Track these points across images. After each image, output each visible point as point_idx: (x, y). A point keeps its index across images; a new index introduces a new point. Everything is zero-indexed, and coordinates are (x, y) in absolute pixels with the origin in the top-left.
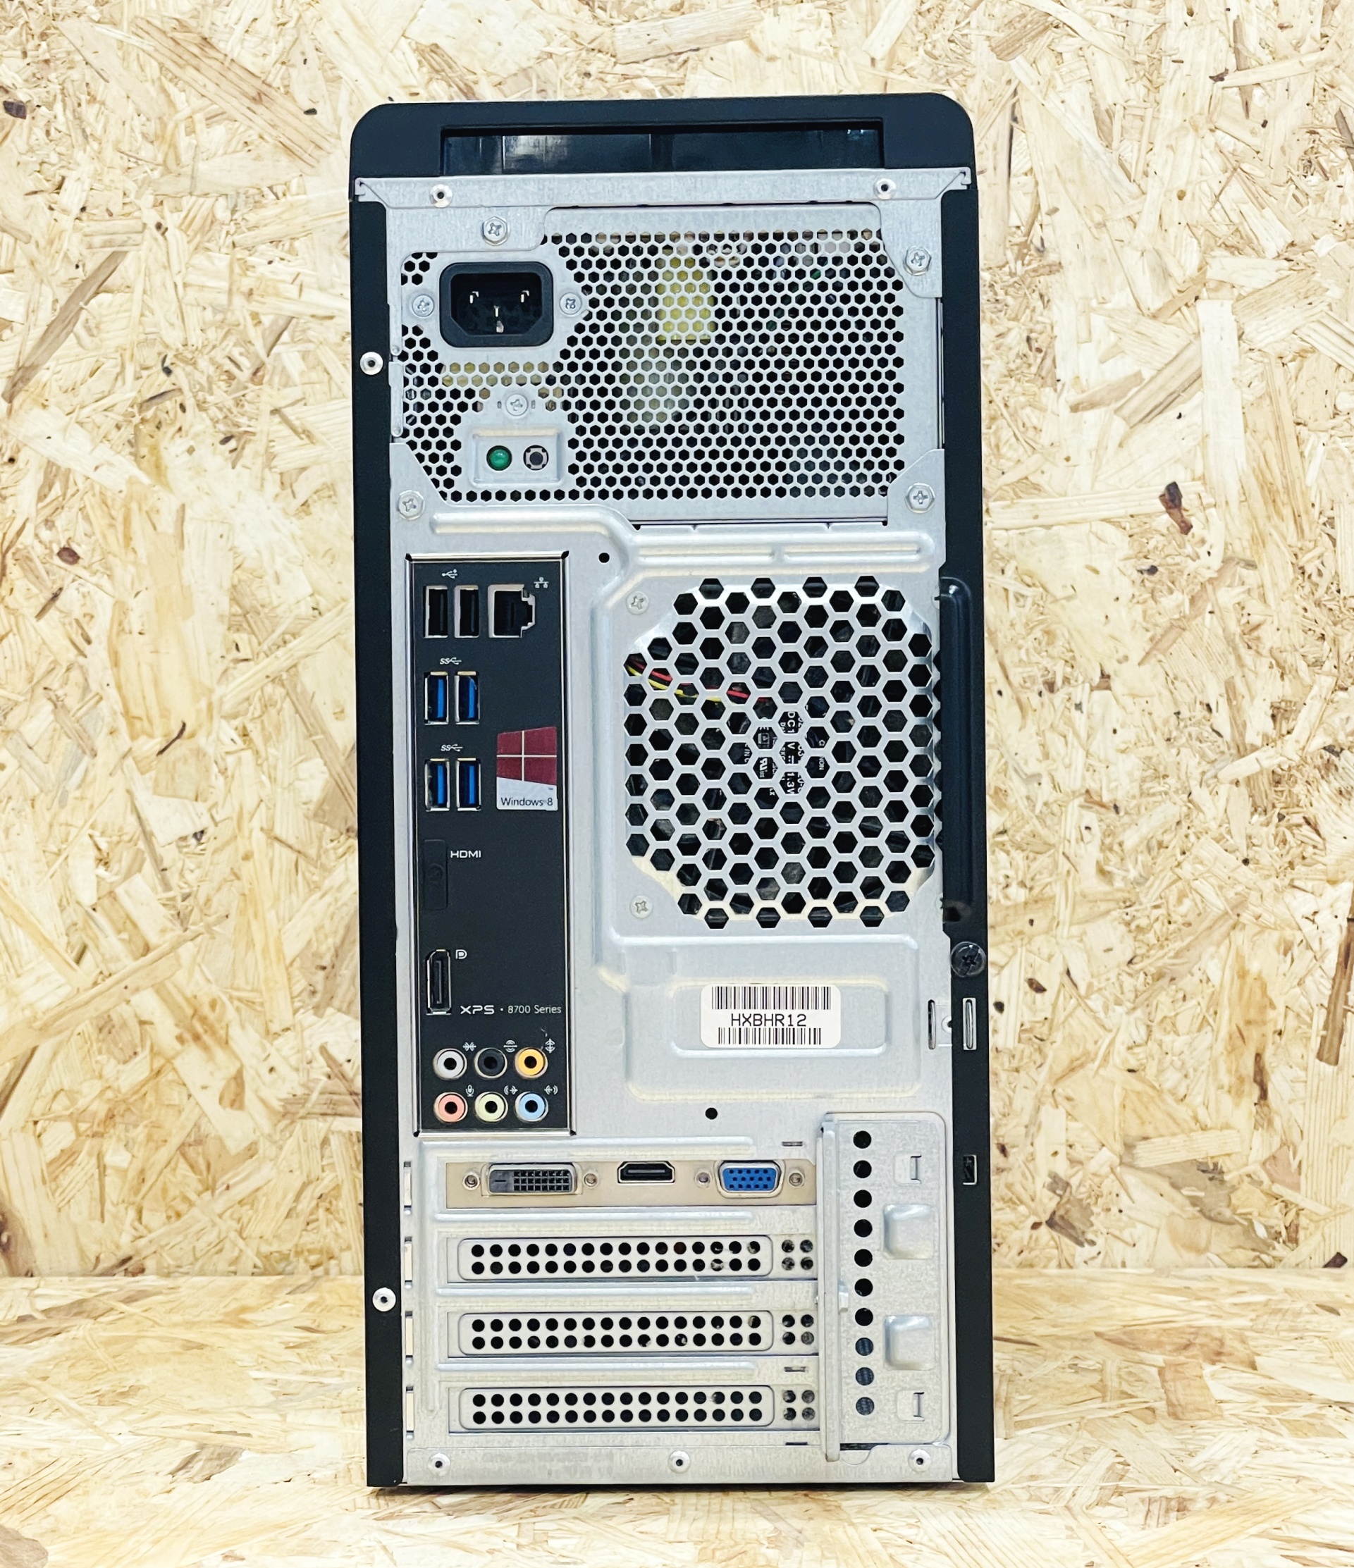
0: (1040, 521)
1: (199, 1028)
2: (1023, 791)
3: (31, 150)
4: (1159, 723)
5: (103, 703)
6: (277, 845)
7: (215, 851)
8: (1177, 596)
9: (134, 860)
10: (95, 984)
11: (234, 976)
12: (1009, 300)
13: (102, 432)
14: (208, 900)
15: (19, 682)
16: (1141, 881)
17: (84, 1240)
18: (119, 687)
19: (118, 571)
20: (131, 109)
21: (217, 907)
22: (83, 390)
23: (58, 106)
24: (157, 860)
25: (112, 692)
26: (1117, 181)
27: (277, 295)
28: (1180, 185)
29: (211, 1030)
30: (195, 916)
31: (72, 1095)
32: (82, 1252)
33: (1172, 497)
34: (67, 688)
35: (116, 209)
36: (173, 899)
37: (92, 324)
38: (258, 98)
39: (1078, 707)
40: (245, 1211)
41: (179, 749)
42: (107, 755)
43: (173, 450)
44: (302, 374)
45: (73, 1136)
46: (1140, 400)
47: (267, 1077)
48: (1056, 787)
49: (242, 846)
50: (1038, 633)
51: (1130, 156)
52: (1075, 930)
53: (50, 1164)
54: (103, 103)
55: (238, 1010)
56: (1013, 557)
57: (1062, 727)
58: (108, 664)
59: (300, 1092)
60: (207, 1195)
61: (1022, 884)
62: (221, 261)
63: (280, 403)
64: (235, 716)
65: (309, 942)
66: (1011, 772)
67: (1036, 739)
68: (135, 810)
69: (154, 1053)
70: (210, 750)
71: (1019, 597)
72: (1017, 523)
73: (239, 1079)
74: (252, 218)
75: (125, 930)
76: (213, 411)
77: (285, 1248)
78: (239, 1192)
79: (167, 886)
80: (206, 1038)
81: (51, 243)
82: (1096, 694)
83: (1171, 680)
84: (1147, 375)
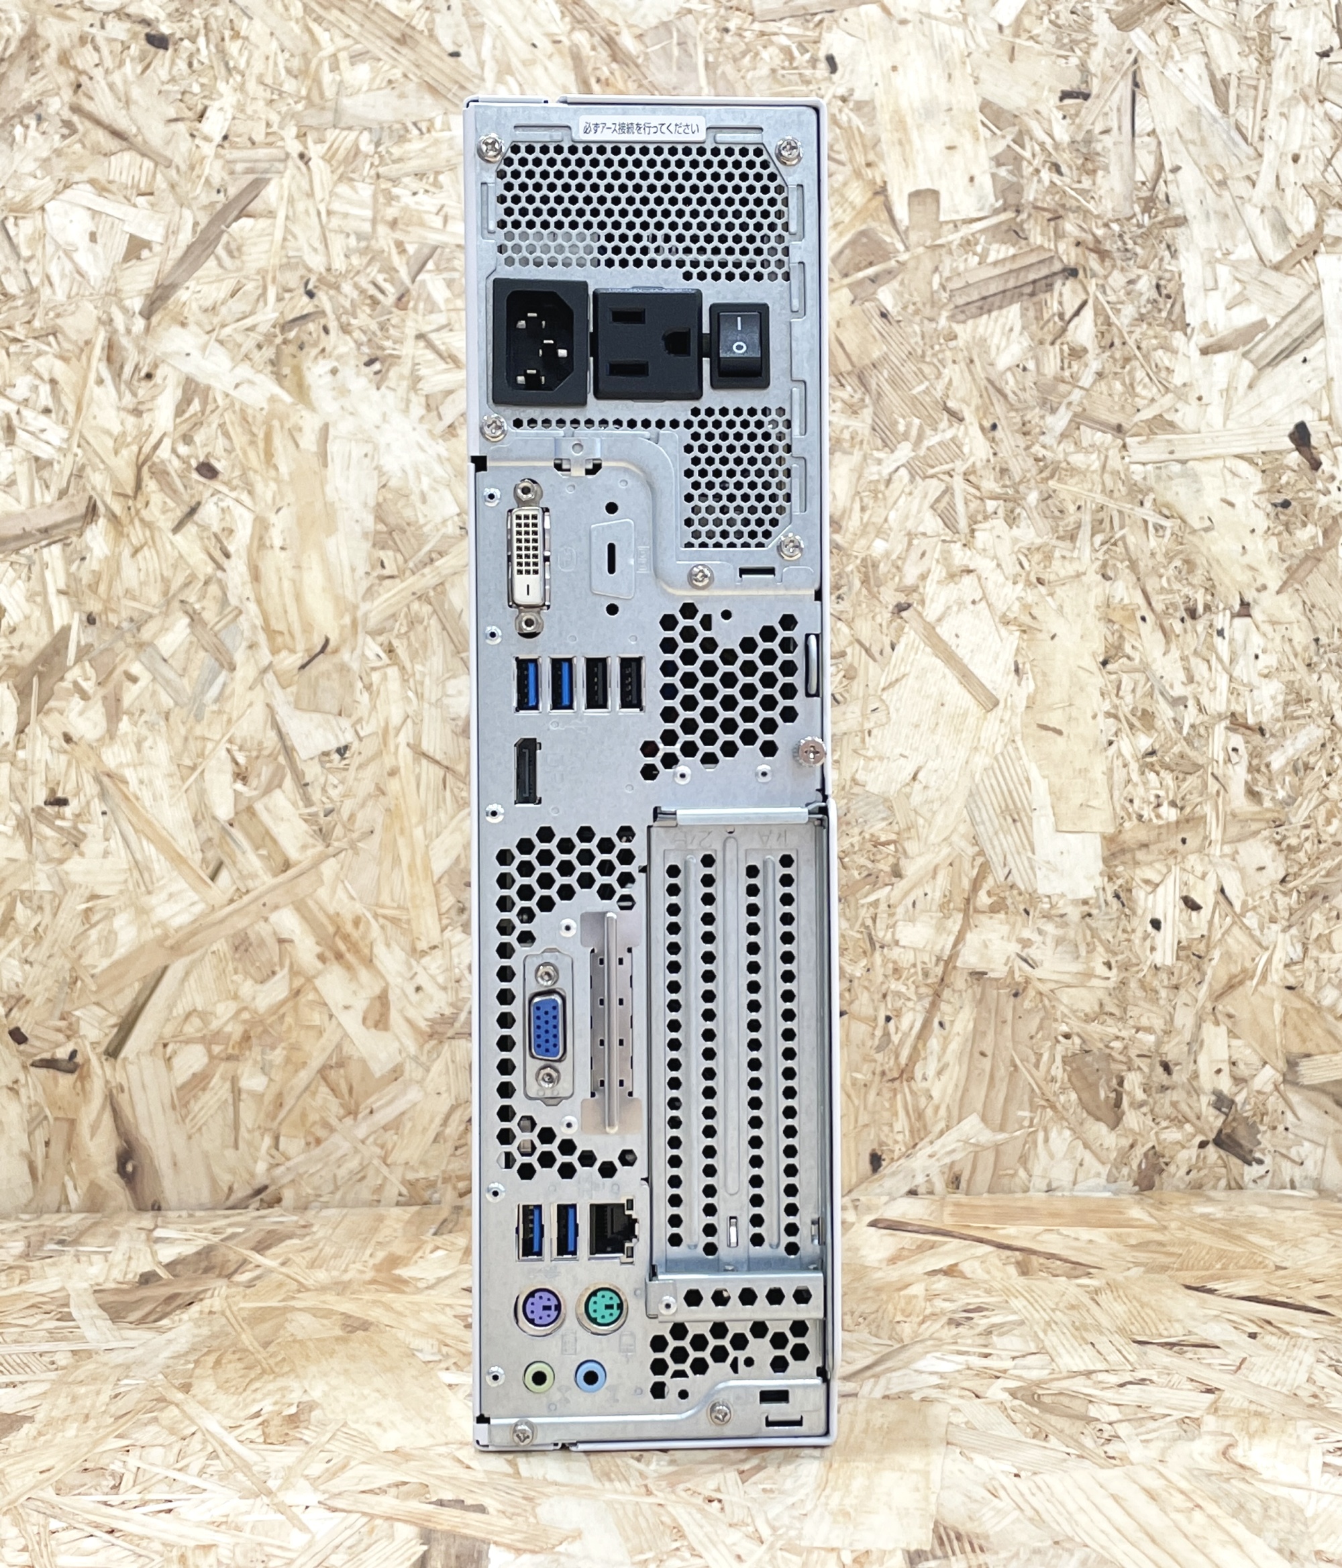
0: (1176, 456)
1: (342, 947)
2: (1171, 714)
3: (173, 80)
4: (1299, 649)
5: (242, 618)
6: (424, 762)
7: (361, 767)
8: (1311, 530)
9: (274, 775)
10: (232, 901)
11: (379, 893)
12: (1138, 250)
13: (244, 350)
14: (352, 817)
15: (154, 595)
16: (1290, 801)
17: (216, 1170)
18: (259, 602)
19: (259, 487)
20: (274, 45)
21: (361, 824)
22: (224, 310)
23: (201, 41)
24: (298, 776)
25: (252, 607)
26: (1235, 144)
27: (422, 224)
28: (1294, 148)
29: (354, 948)
30: (339, 831)
31: (204, 1016)
32: (213, 1181)
33: (1301, 435)
34: (205, 603)
35: (259, 137)
36: (315, 815)
37: (233, 246)
38: (403, 40)
39: (1220, 633)
40: (390, 1137)
41: (322, 664)
42: (246, 671)
43: (316, 372)
44: (447, 300)
45: (206, 1060)
46: (1266, 345)
47: (414, 997)
48: (1201, 709)
49: (388, 762)
50: (1178, 562)
51: (1247, 122)
52: (1227, 849)
53: (179, 1089)
54: (246, 38)
55: (382, 927)
56: (1151, 490)
57: (1205, 652)
58: (247, 578)
59: (448, 1011)
60: (349, 1121)
61: (1173, 804)
62: (365, 191)
63: (426, 328)
64: (380, 632)
65: (458, 860)
66: (1157, 695)
67: (1179, 664)
68: (276, 726)
69: (294, 972)
70: (355, 666)
71: (1158, 528)
72: (1155, 457)
73: (383, 999)
74: (397, 151)
75: (264, 846)
76: (357, 334)
77: (433, 1174)
78: (384, 1116)
79: (308, 802)
80: (349, 957)
81: (192, 168)
82: (1238, 622)
83: (1309, 609)
84: (1272, 321)
